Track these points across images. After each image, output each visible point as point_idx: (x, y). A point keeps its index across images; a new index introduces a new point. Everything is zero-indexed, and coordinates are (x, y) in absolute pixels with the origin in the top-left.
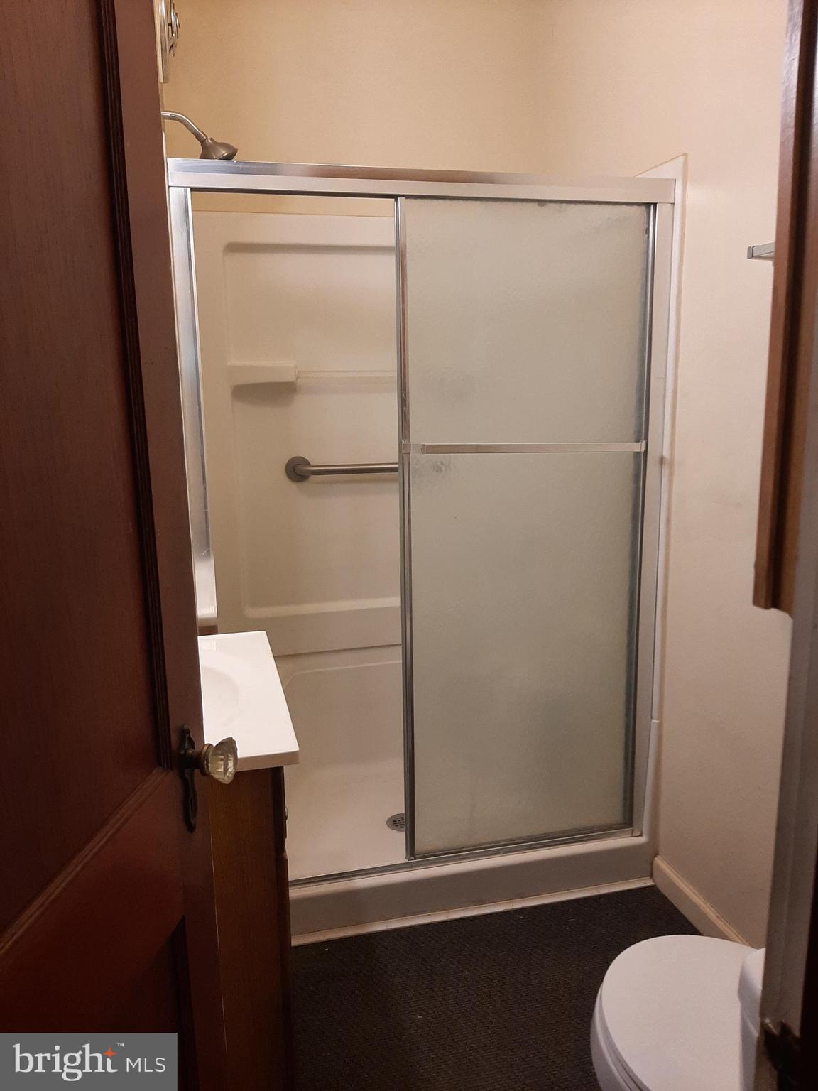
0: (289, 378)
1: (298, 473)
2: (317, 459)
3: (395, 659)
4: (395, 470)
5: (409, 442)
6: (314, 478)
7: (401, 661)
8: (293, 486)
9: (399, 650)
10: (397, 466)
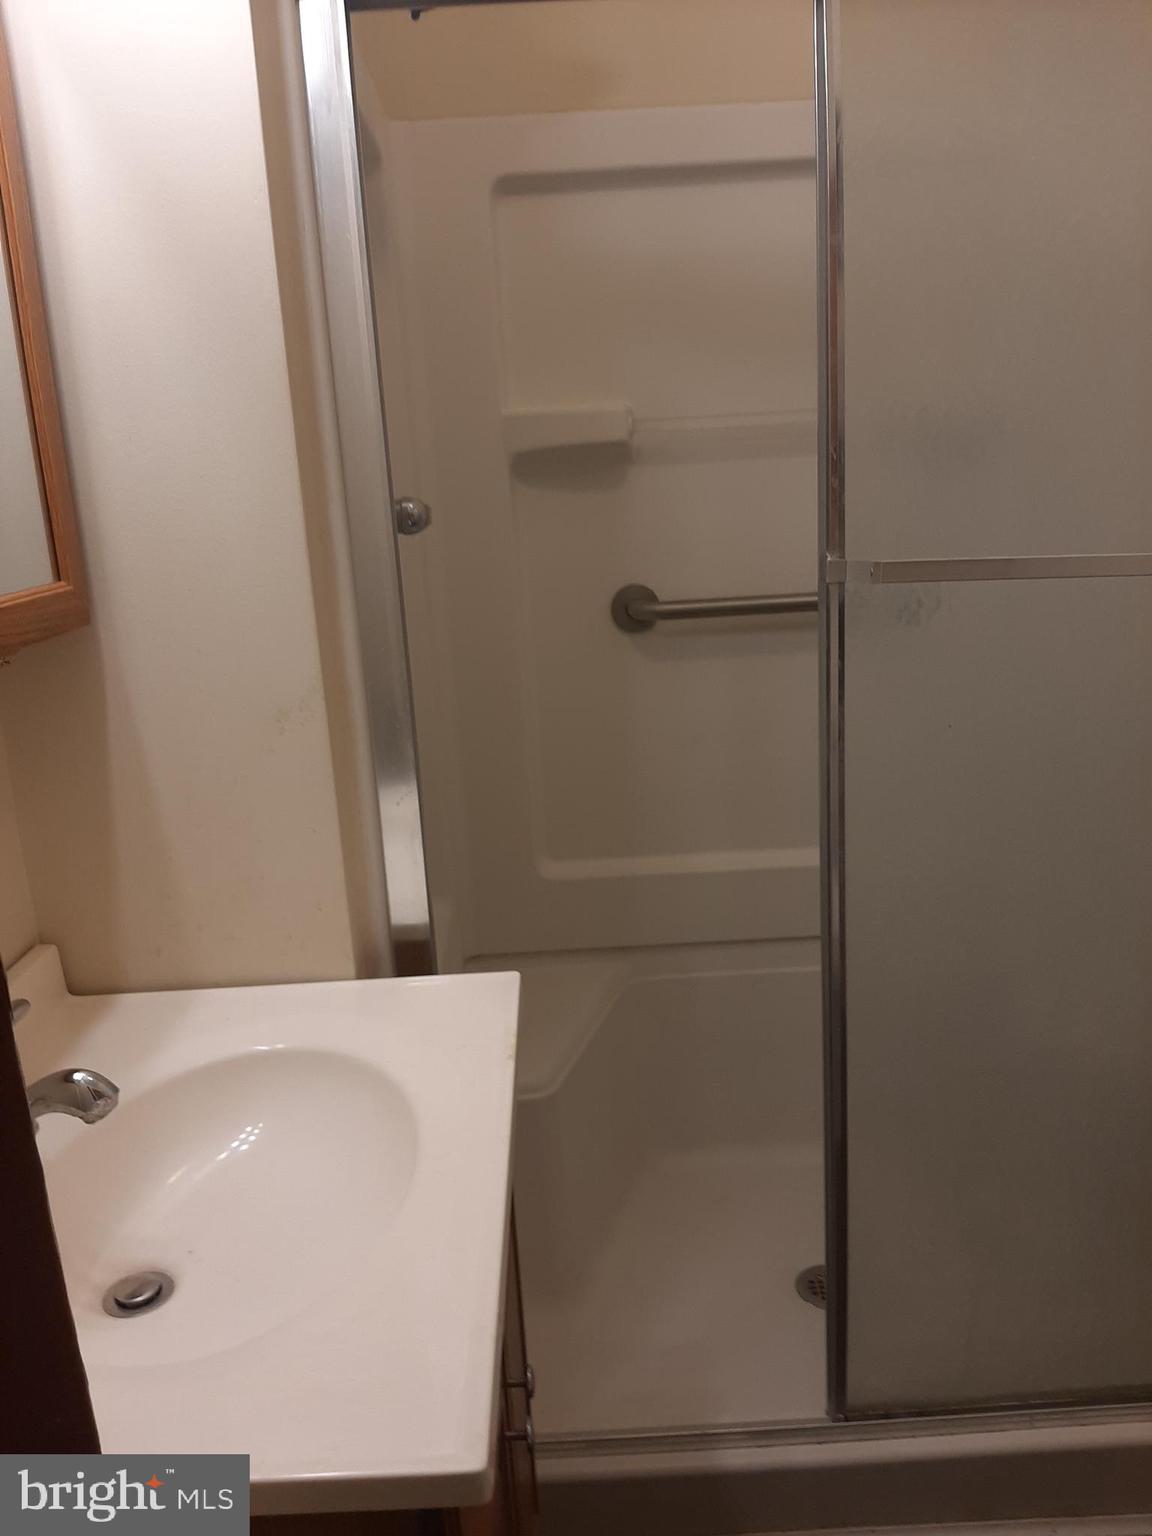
0: (618, 434)
1: (630, 613)
2: (670, 588)
3: (809, 965)
4: (812, 606)
5: (843, 556)
6: (663, 625)
7: (818, 968)
8: (625, 639)
9: (815, 950)
10: (816, 598)
